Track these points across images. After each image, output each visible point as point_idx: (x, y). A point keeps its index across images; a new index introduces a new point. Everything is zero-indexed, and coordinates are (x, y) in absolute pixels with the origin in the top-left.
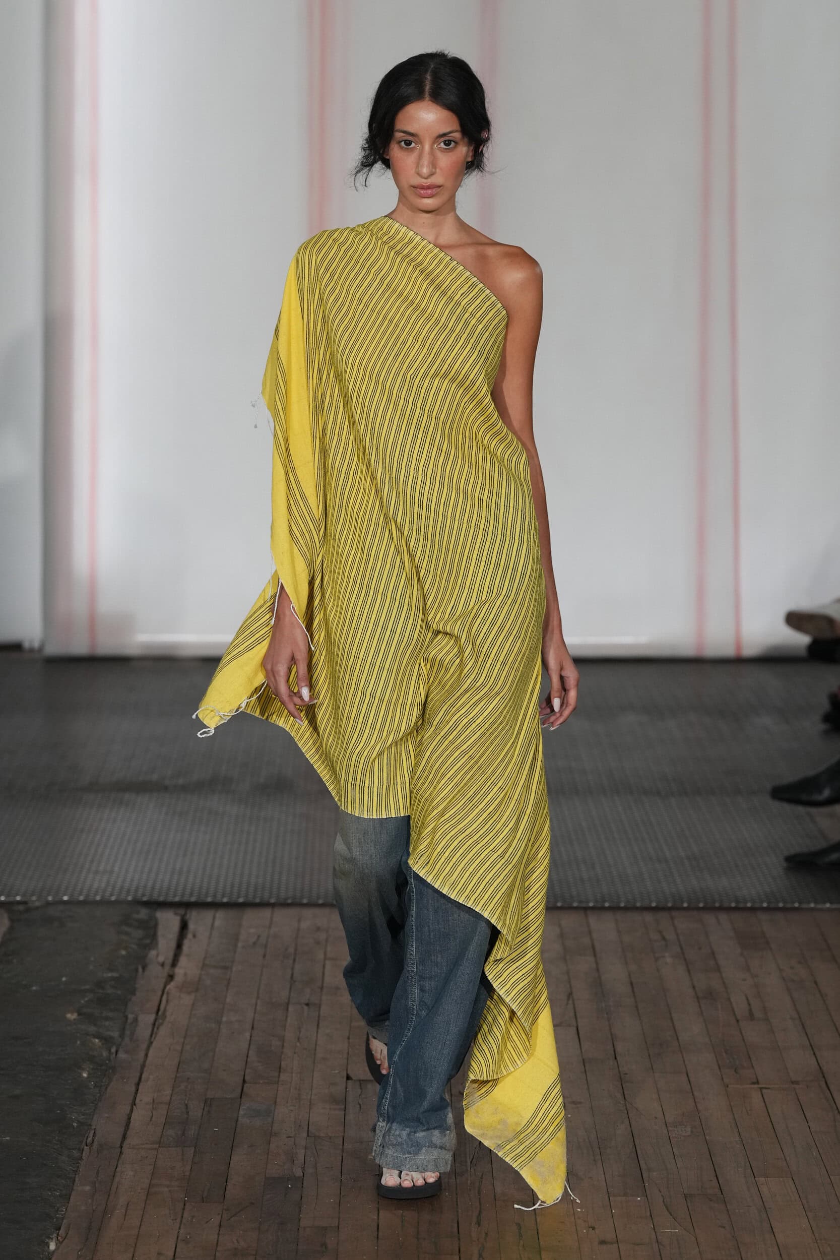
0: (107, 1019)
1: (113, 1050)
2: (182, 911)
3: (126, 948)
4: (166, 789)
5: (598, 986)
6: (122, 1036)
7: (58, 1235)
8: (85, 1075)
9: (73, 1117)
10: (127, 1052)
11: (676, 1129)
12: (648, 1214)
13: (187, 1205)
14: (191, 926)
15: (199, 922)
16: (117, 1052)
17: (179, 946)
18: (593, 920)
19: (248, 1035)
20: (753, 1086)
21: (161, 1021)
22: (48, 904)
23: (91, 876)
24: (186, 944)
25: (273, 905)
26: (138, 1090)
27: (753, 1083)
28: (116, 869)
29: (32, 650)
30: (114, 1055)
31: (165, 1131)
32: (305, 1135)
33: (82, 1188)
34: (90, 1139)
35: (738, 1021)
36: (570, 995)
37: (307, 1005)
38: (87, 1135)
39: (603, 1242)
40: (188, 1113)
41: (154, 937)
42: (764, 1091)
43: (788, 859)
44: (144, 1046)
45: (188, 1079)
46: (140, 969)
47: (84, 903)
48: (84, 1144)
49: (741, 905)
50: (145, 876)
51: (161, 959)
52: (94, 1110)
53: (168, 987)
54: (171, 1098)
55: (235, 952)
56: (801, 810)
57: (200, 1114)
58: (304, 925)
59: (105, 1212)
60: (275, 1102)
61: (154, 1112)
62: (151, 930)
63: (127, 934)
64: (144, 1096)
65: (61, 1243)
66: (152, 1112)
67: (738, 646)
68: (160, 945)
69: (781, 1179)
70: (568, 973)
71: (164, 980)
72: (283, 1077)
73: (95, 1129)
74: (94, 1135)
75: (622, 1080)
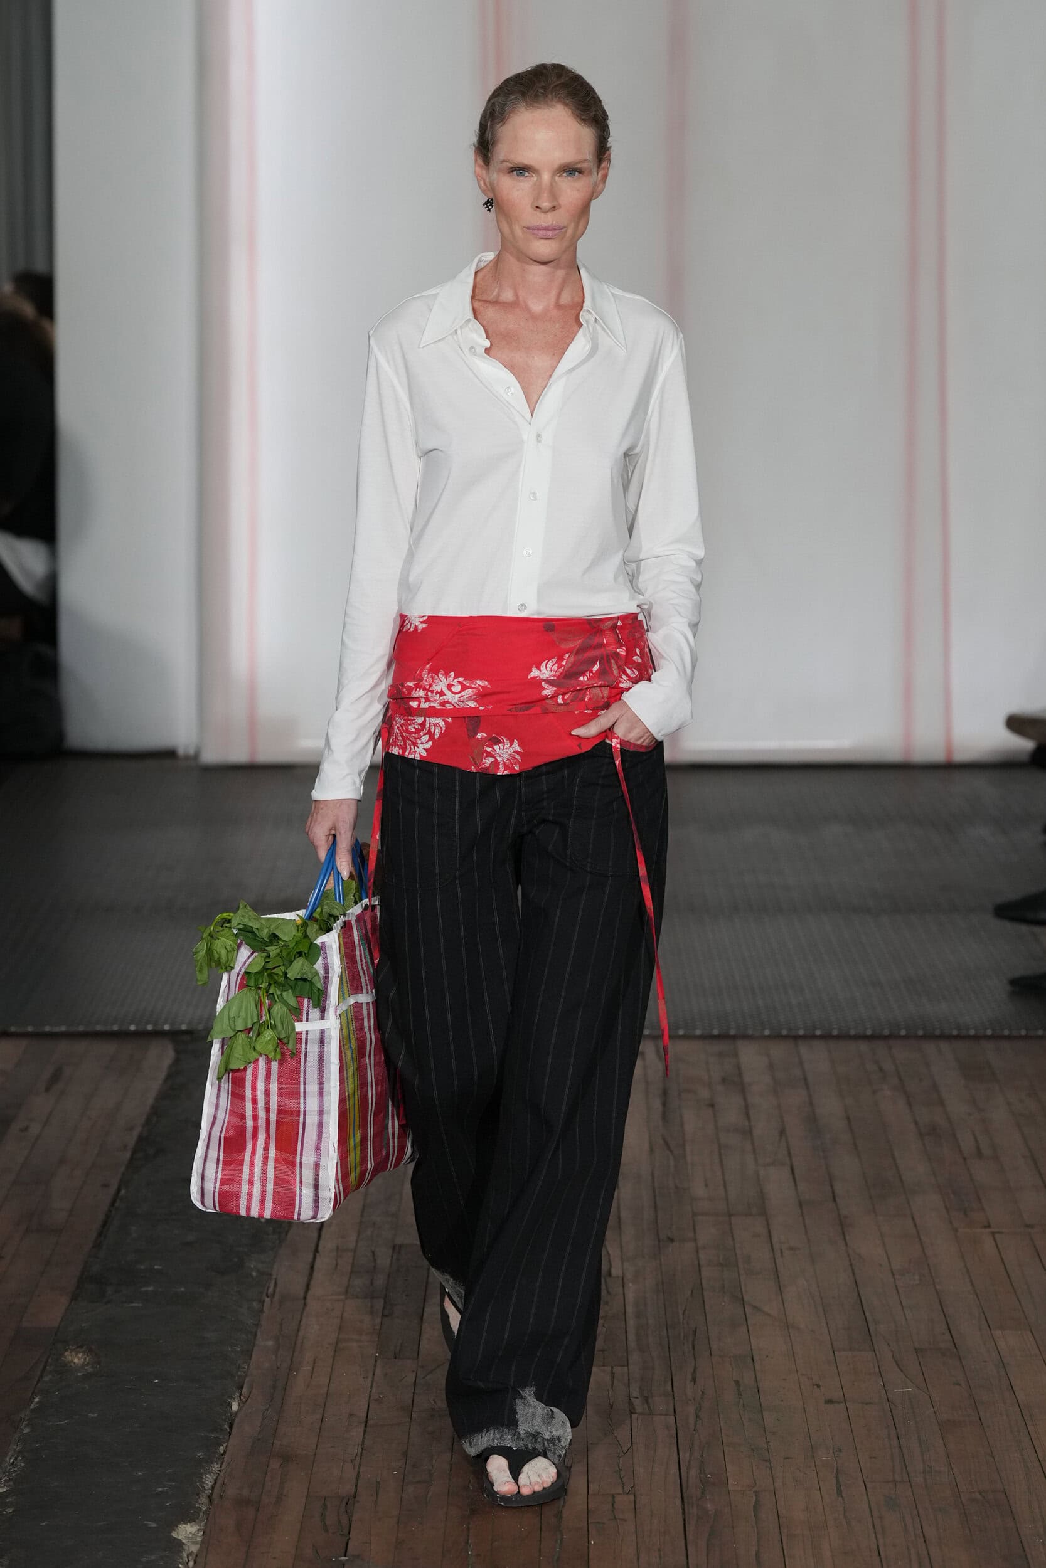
5: (812, 1120)
7: (241, 1394)
9: (252, 1266)
11: (903, 1278)
12: (877, 1370)
13: (379, 1362)
18: (804, 1049)
20: (983, 1230)
26: (320, 1236)
27: (985, 1227)
29: (187, 758)
31: (351, 1280)
33: (265, 1342)
34: (271, 1290)
35: (965, 1159)
36: (782, 1132)
38: (267, 1285)
39: (829, 1402)
40: (375, 1261)
42: (997, 1236)
43: (1013, 982)
45: (374, 1223)
48: (264, 1295)
49: (964, 1033)
52: (274, 1258)
54: (356, 1245)
56: (1024, 928)
57: (388, 1262)
59: (290, 1370)
61: (339, 1260)
64: (328, 1243)
65: (244, 1403)
66: (337, 1261)
67: (949, 750)
69: (1020, 1332)
70: (779, 1107)
73: (276, 1279)
74: (276, 1285)
75: (842, 1223)
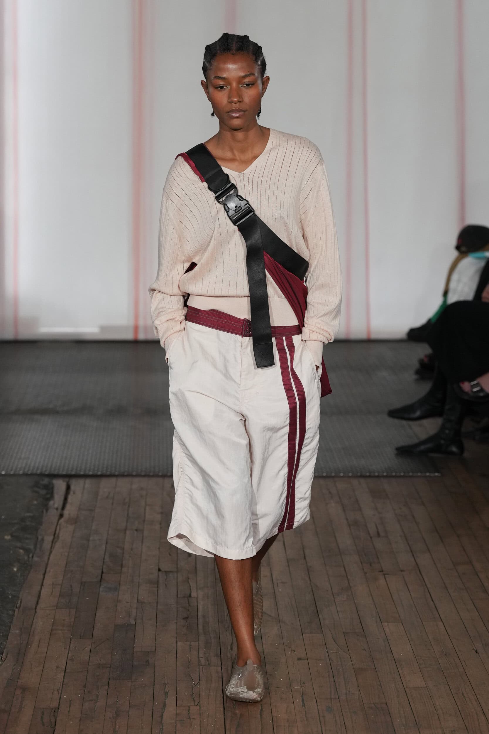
0: (27, 539)
1: (31, 556)
2: (67, 479)
3: (36, 500)
4: (57, 412)
6: (35, 548)
7: (2, 657)
8: (15, 569)
9: (9, 593)
10: (38, 557)
11: (338, 597)
12: (324, 643)
13: (72, 640)
14: (72, 487)
15: (77, 485)
16: (32, 557)
17: (66, 499)
19: (104, 547)
21: (56, 540)
23: (17, 460)
24: (70, 498)
25: (117, 476)
26: (44, 578)
27: (380, 572)
28: (31, 456)
30: (31, 559)
31: (59, 600)
32: (136, 601)
33: (15, 631)
34: (19, 604)
35: (371, 538)
37: (136, 530)
38: (17, 602)
39: (299, 659)
40: (72, 590)
41: (52, 494)
43: (397, 449)
44: (47, 554)
45: (72, 571)
46: (45, 511)
47: (14, 475)
48: (15, 607)
49: (372, 474)
50: (46, 460)
51: (56, 506)
52: (21, 588)
53: (60, 521)
54: (62, 582)
55: (96, 502)
56: (404, 422)
57: (78, 591)
58: (135, 487)
59: (27, 644)
60: (120, 584)
61: (53, 590)
62: (50, 490)
63: (37, 492)
64: (48, 581)
65: (3, 662)
66: (52, 590)
67: (369, 333)
68: (55, 498)
69: (396, 624)
71: (58, 517)
72: (124, 570)
73: (21, 599)
74: (21, 602)
75: (309, 570)
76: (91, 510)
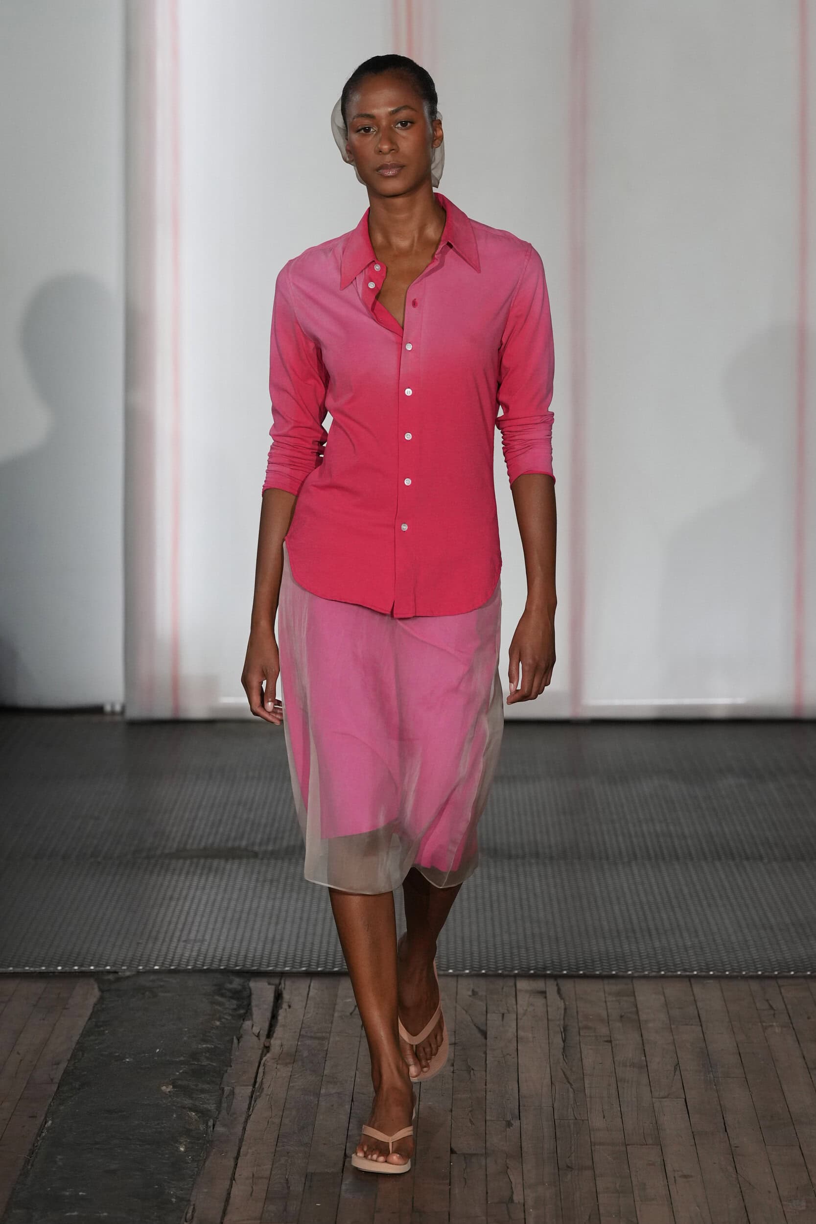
0: (202, 1091)
1: (211, 1123)
2: (277, 981)
3: (219, 1019)
4: (255, 855)
5: (706, 1059)
6: (219, 1108)
8: (182, 1149)
9: (172, 1193)
10: (224, 1125)
11: (790, 1204)
14: (286, 996)
15: (294, 991)
16: (214, 1125)
17: (274, 1017)
18: (697, 989)
19: (348, 1107)
21: (258, 1094)
22: (139, 973)
23: (182, 944)
24: (282, 1013)
26: (236, 1164)
28: (207, 937)
29: (113, 713)
30: (212, 1128)
31: (266, 1206)
32: (409, 1210)
34: (189, 1215)
36: (677, 1067)
38: (186, 1211)
40: (289, 1188)
41: (248, 1008)
44: (242, 1119)
45: (288, 1153)
46: (235, 1041)
47: (176, 972)
48: (183, 1219)
50: (237, 944)
51: (256, 1030)
52: (193, 1185)
53: (264, 1059)
54: (271, 1173)
55: (332, 1023)
57: (301, 1189)
61: (254, 1187)
62: (244, 1001)
63: (220, 1004)
64: (244, 1171)
66: (252, 1187)
68: (254, 1017)
70: (674, 1043)
71: (260, 1052)
73: (194, 1205)
74: (194, 1210)
75: (733, 1153)
76: (323, 1038)
